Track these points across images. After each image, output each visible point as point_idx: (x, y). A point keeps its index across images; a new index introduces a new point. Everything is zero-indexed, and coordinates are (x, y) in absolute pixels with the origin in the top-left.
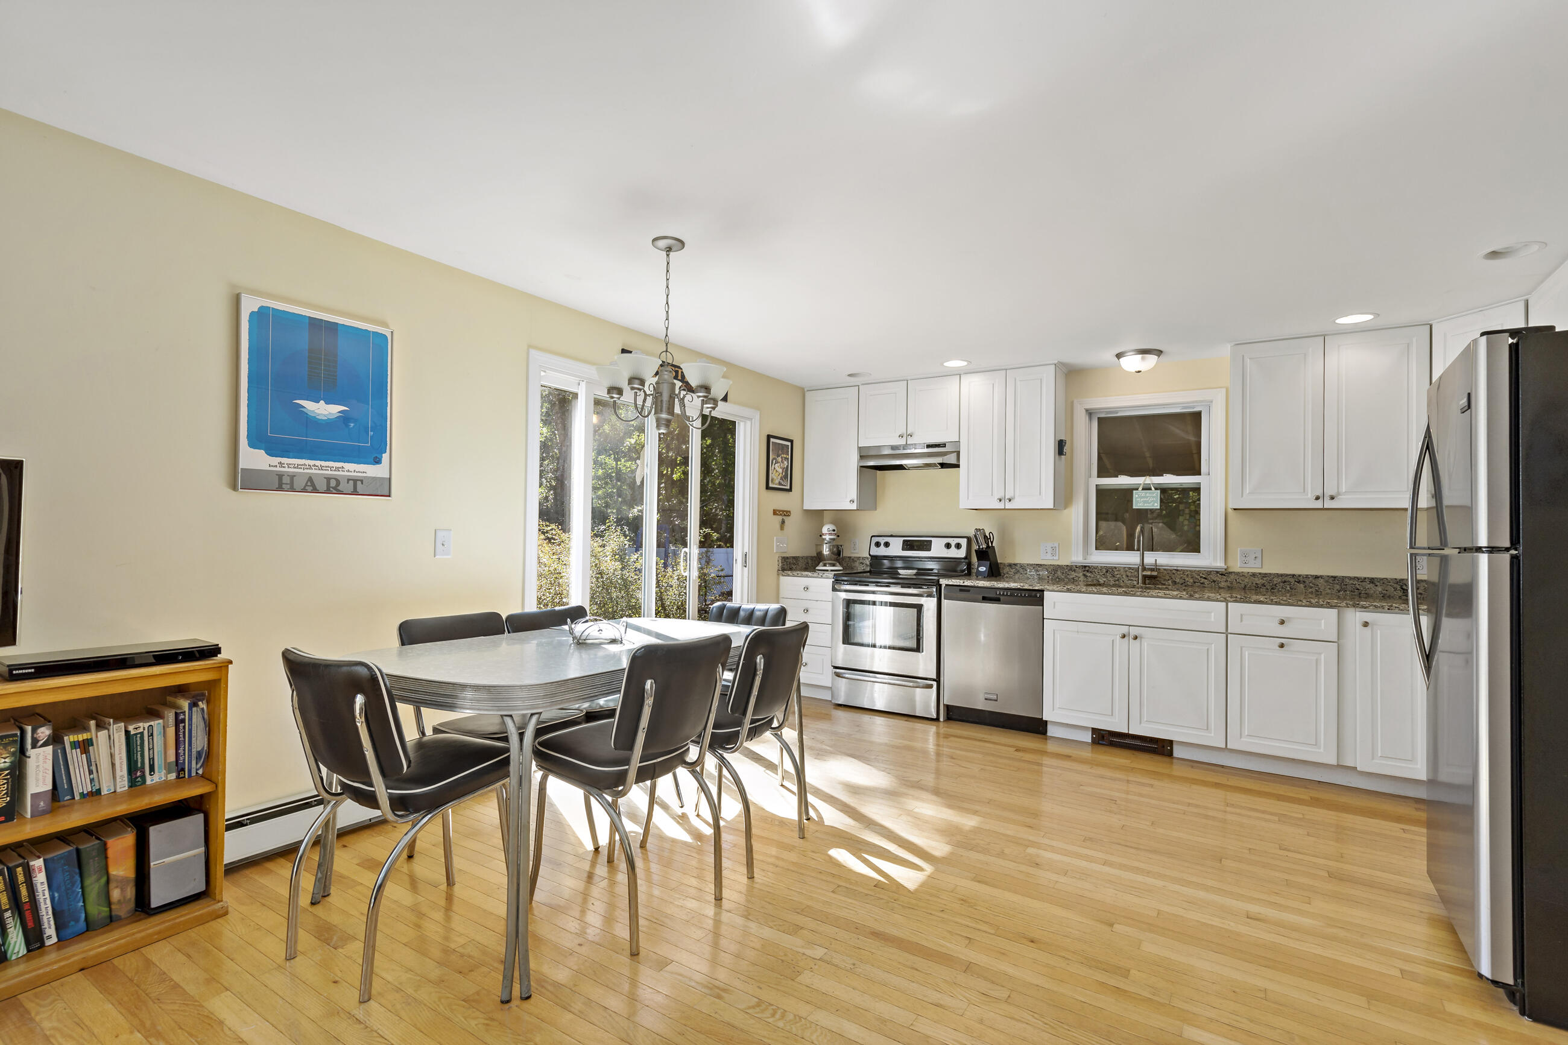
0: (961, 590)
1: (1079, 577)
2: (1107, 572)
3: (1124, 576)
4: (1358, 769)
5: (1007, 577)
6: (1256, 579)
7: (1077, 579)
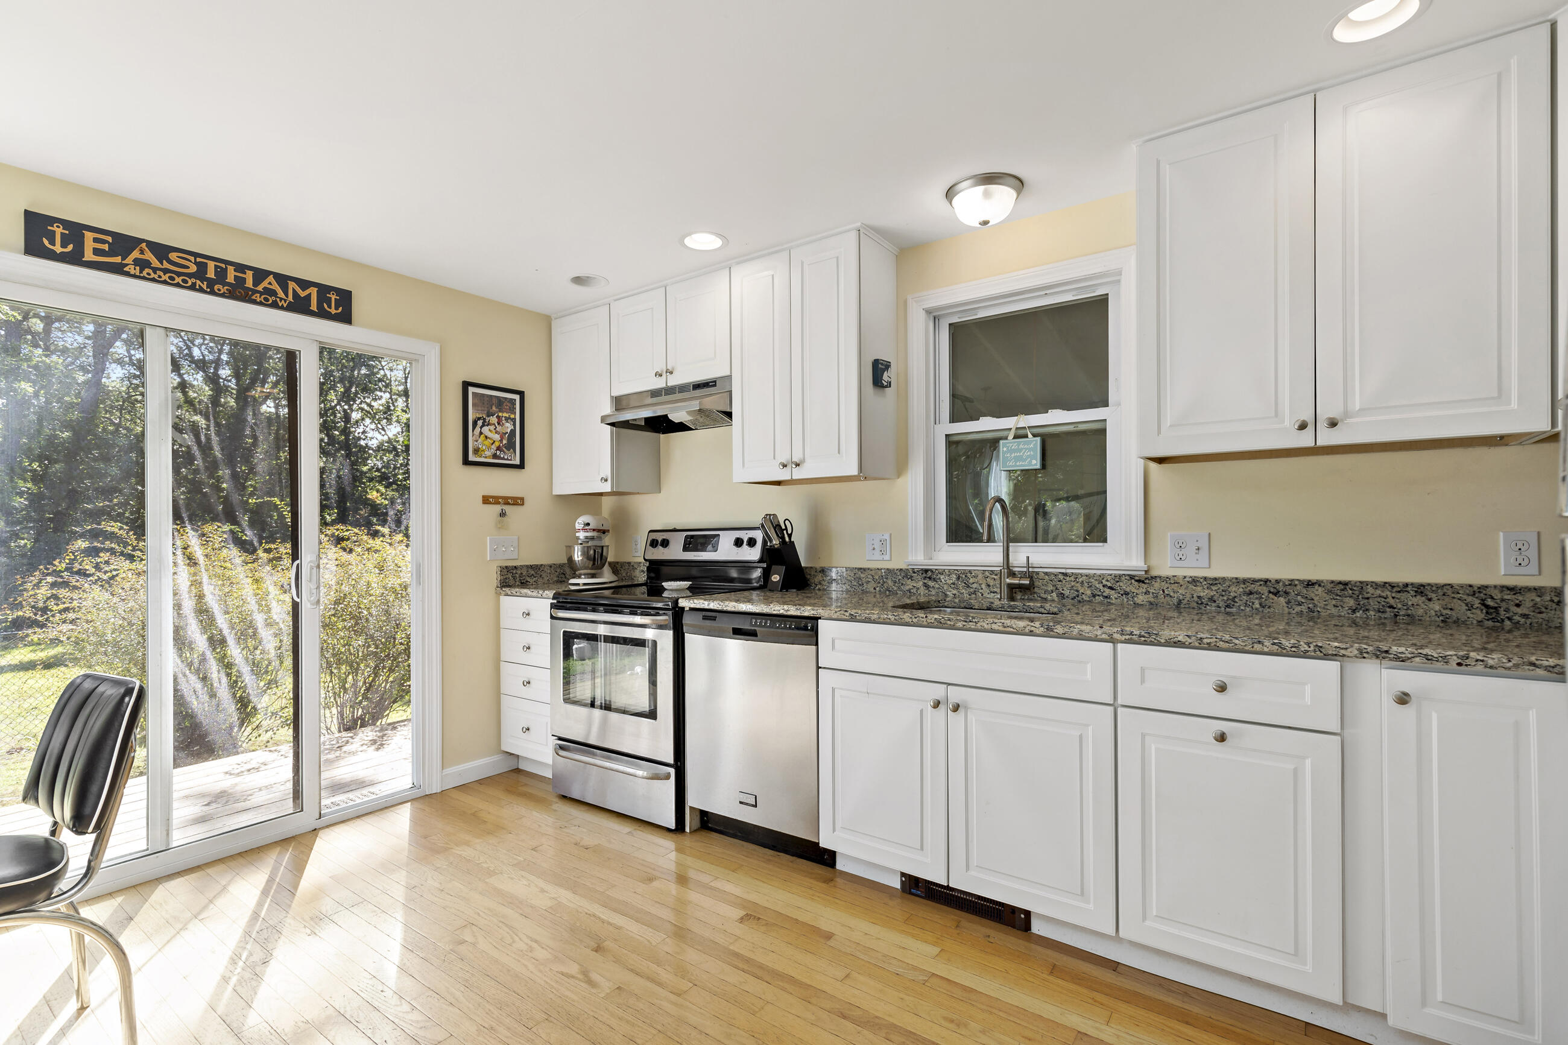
0: (705, 618)
1: (918, 589)
2: (958, 579)
3: (983, 586)
4: (1390, 1021)
6: (1199, 589)
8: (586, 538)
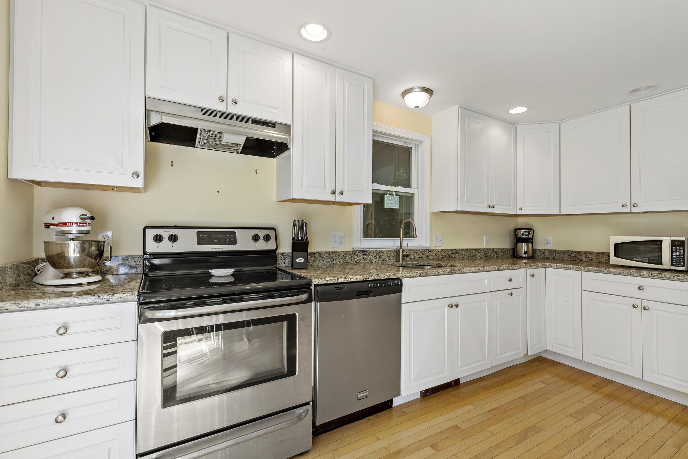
0: (336, 289)
1: (360, 260)
2: (377, 254)
3: (386, 257)
4: (529, 355)
8: (82, 232)
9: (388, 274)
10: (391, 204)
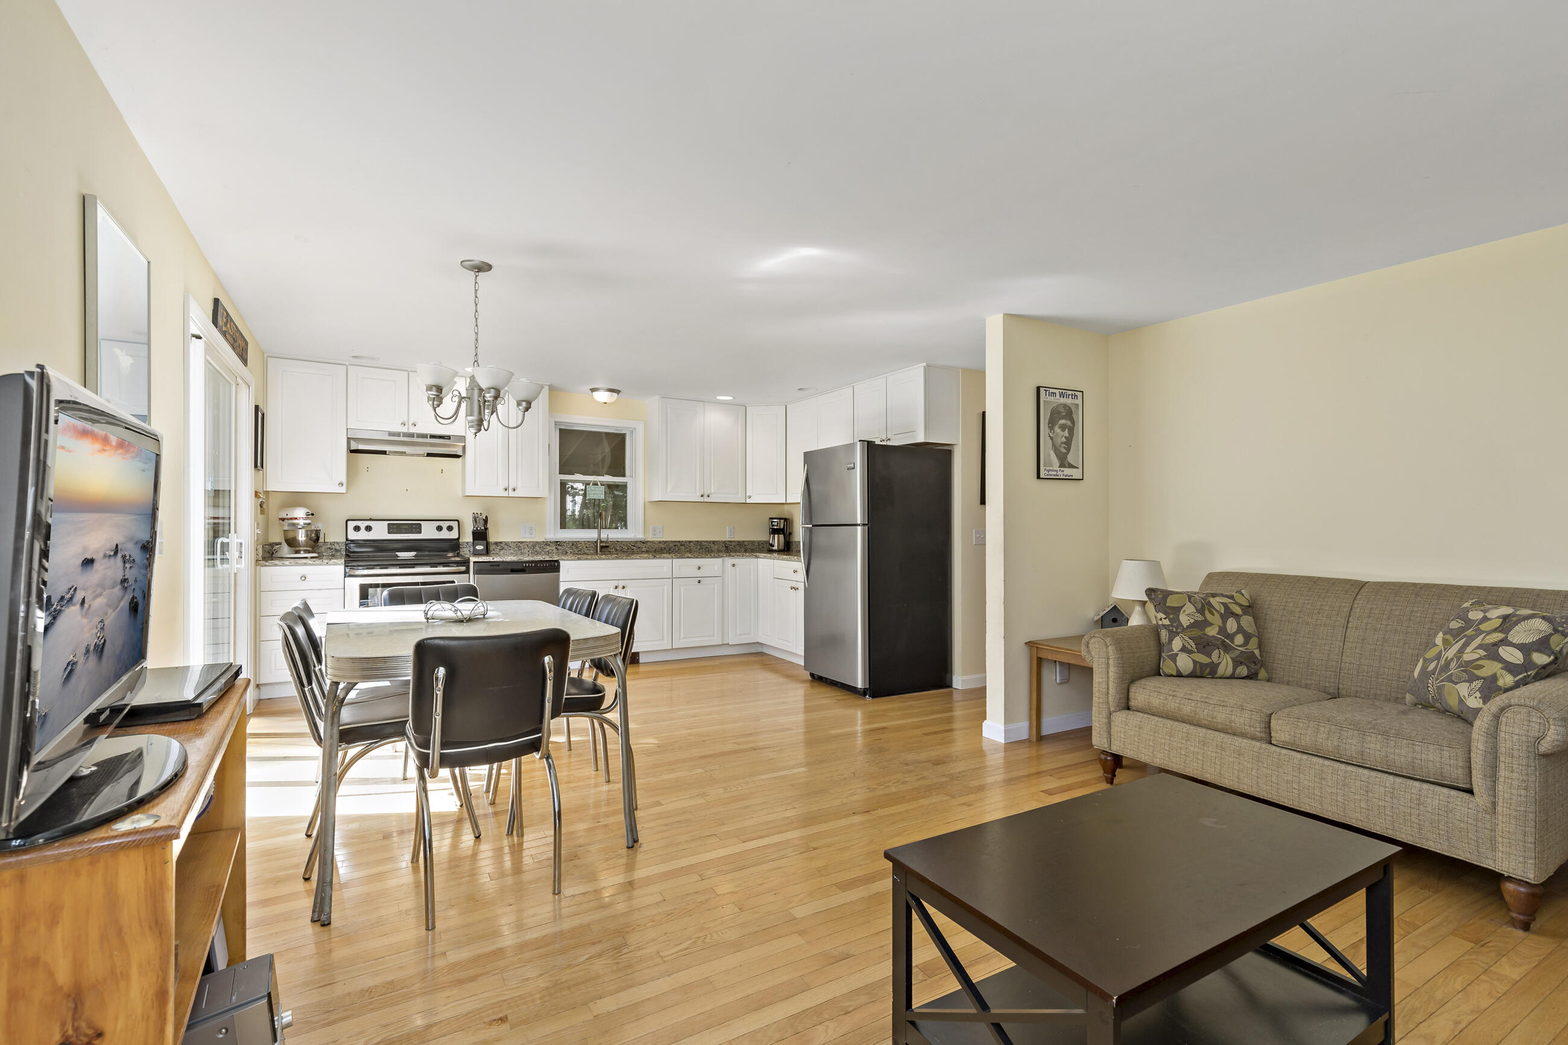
0: (491, 565)
1: (553, 550)
2: (573, 545)
3: (585, 548)
4: (730, 644)
5: (493, 554)
6: (661, 545)
7: (551, 551)
8: (305, 524)
9: (544, 557)
10: (594, 494)
